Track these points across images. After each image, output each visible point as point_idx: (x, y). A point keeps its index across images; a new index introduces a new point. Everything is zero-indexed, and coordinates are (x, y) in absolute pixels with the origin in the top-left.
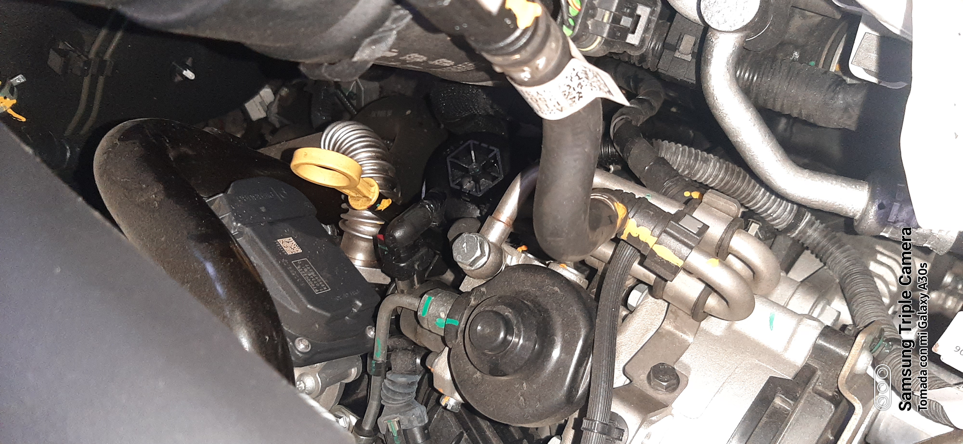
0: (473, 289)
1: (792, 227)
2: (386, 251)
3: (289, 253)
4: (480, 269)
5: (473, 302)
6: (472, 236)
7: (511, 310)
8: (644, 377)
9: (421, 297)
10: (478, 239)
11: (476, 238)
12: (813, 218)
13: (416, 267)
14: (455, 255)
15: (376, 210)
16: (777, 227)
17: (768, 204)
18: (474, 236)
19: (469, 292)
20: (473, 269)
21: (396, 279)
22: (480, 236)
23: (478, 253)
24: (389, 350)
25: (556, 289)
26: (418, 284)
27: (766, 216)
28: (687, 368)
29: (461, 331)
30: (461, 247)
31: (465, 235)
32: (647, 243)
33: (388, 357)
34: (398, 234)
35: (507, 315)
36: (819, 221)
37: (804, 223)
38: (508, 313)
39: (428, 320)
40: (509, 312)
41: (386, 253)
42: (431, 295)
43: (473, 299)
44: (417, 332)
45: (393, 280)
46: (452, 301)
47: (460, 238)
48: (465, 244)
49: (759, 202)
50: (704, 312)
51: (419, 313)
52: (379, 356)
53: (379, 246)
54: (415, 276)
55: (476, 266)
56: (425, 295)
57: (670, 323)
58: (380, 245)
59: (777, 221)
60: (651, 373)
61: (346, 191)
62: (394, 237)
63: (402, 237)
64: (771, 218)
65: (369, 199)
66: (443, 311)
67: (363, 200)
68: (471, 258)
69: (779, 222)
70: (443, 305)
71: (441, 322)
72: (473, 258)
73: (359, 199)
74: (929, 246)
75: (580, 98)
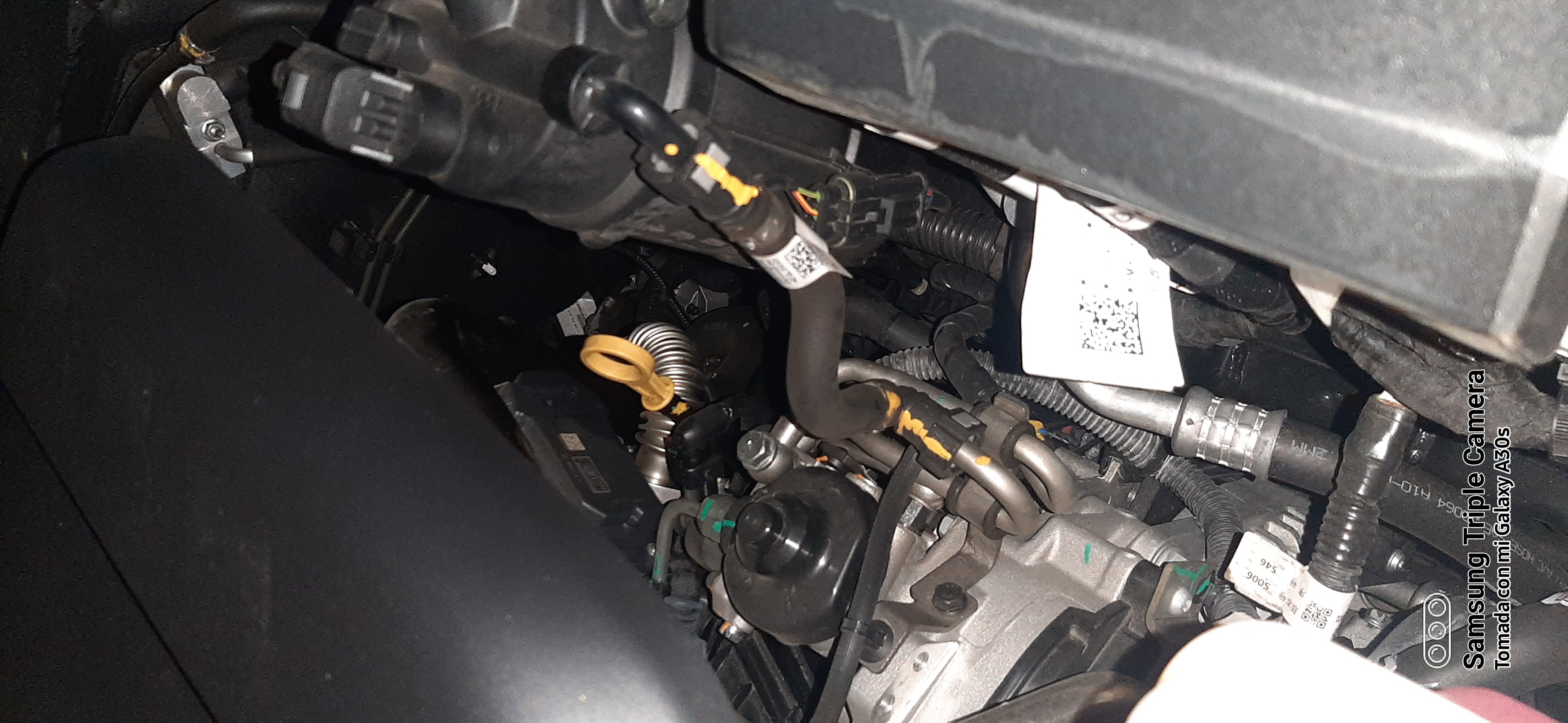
1: (1155, 465)
2: (674, 455)
3: (571, 449)
4: (765, 471)
6: (758, 434)
8: (930, 597)
9: (702, 501)
10: (766, 437)
11: (763, 436)
13: (706, 475)
14: (738, 452)
15: (671, 414)
16: (1137, 466)
17: (1123, 435)
18: (761, 434)
20: (757, 468)
21: (687, 493)
22: (768, 435)
23: (762, 451)
24: (669, 570)
27: (1123, 450)
28: (980, 595)
30: (745, 443)
31: (751, 432)
32: (919, 437)
33: (669, 579)
34: (687, 435)
37: (1169, 461)
39: (708, 527)
41: (674, 458)
42: (713, 499)
44: (697, 549)
45: (683, 494)
47: (746, 435)
48: (750, 442)
50: (996, 530)
51: (698, 517)
52: (659, 576)
54: (705, 486)
55: (760, 467)
56: (707, 498)
57: (970, 543)
59: (1136, 457)
60: (938, 592)
61: (639, 389)
62: (684, 439)
63: (691, 439)
64: (1128, 453)
65: (662, 399)
66: (722, 512)
67: (656, 400)
68: (754, 456)
69: (1138, 459)
70: (722, 508)
71: (718, 526)
72: (757, 456)
73: (653, 399)
74: (1249, 470)
75: (811, 270)
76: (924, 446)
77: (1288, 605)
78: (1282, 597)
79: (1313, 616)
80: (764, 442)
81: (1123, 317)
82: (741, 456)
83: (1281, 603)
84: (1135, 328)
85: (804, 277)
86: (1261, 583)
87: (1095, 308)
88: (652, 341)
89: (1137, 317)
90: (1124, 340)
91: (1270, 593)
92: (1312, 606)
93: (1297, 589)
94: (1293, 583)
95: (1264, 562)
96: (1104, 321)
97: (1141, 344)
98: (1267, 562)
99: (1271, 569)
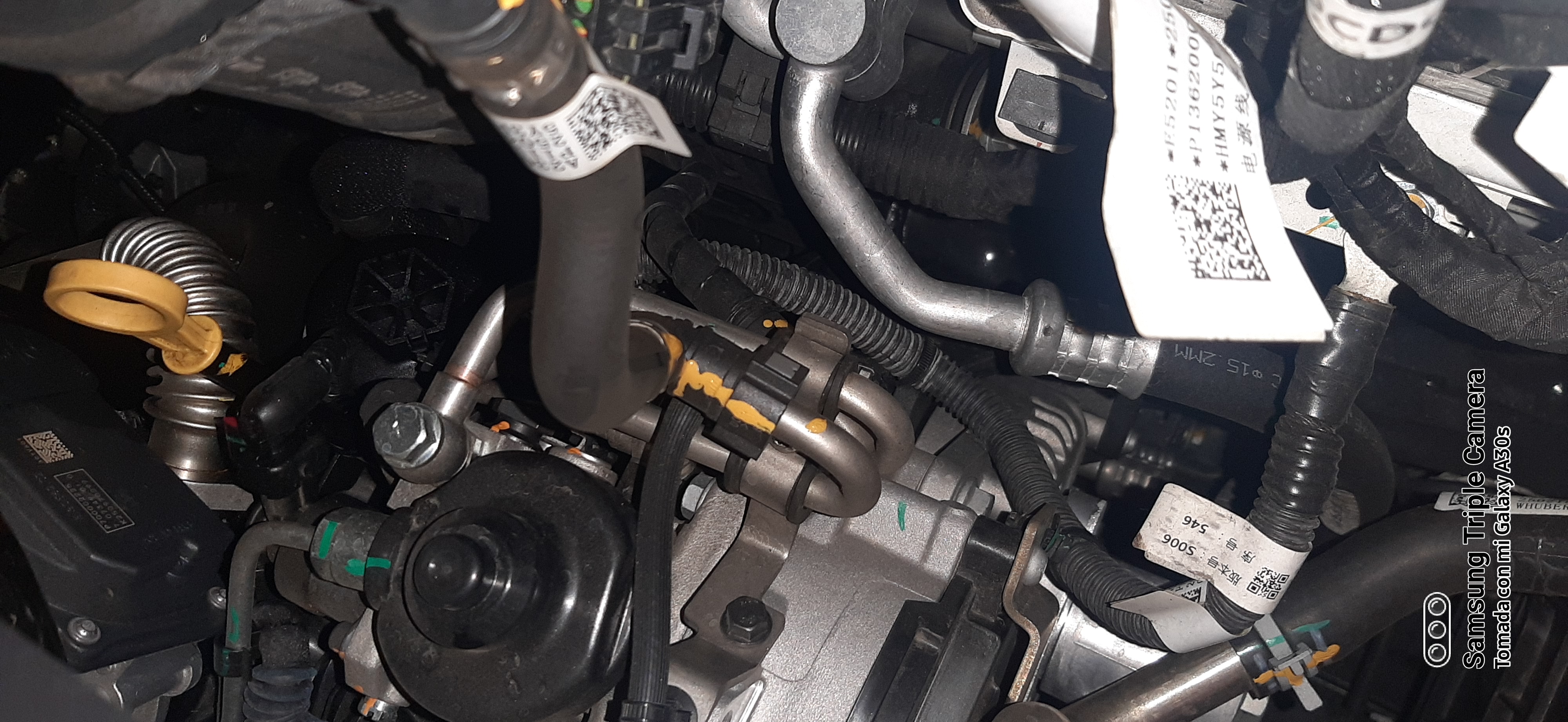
0: (414, 503)
1: (918, 373)
2: (243, 446)
3: (46, 459)
4: (427, 466)
5: (415, 525)
6: (410, 409)
7: (488, 532)
8: (715, 622)
9: (316, 524)
10: (422, 411)
11: (416, 411)
12: (947, 358)
13: (302, 473)
14: (377, 443)
15: (218, 374)
16: (896, 375)
17: (883, 338)
18: (413, 408)
19: (408, 508)
20: (413, 466)
21: (264, 497)
22: (424, 408)
23: (422, 437)
24: (254, 628)
25: (567, 489)
26: (307, 502)
27: (881, 357)
28: (782, 601)
29: (396, 579)
30: (389, 429)
31: (396, 407)
32: (715, 401)
33: (254, 640)
34: (264, 414)
35: (481, 541)
36: (954, 363)
37: (935, 365)
38: (483, 536)
39: (331, 565)
40: (487, 535)
41: (241, 450)
42: (335, 519)
43: (414, 520)
44: (307, 591)
45: (257, 502)
46: (376, 527)
47: (386, 414)
48: (396, 424)
49: (870, 335)
50: (805, 508)
51: (313, 554)
52: (237, 640)
53: (228, 438)
54: (300, 489)
55: (419, 462)
56: (324, 520)
57: (751, 531)
58: (229, 435)
59: (897, 365)
60: (727, 615)
61: (158, 342)
62: (258, 420)
63: (273, 419)
64: (888, 360)
65: (203, 355)
66: (361, 544)
67: (191, 357)
68: (408, 447)
69: (900, 366)
70: (359, 535)
71: (357, 566)
72: (413, 447)
73: (184, 355)
74: (1116, 388)
75: (606, 143)
76: (727, 414)
77: (1223, 572)
78: (1213, 562)
79: (1265, 585)
80: (422, 423)
81: (1225, 215)
82: (385, 449)
83: (1209, 571)
84: (1244, 233)
85: (592, 157)
86: (1183, 547)
87: (1189, 202)
88: (150, 250)
89: (1241, 214)
90: (1239, 256)
91: (1196, 559)
92: (1264, 574)
93: (1238, 552)
94: (1232, 545)
95: (1188, 521)
96: (1208, 223)
97: (1260, 261)
98: (1193, 519)
99: (1200, 526)
